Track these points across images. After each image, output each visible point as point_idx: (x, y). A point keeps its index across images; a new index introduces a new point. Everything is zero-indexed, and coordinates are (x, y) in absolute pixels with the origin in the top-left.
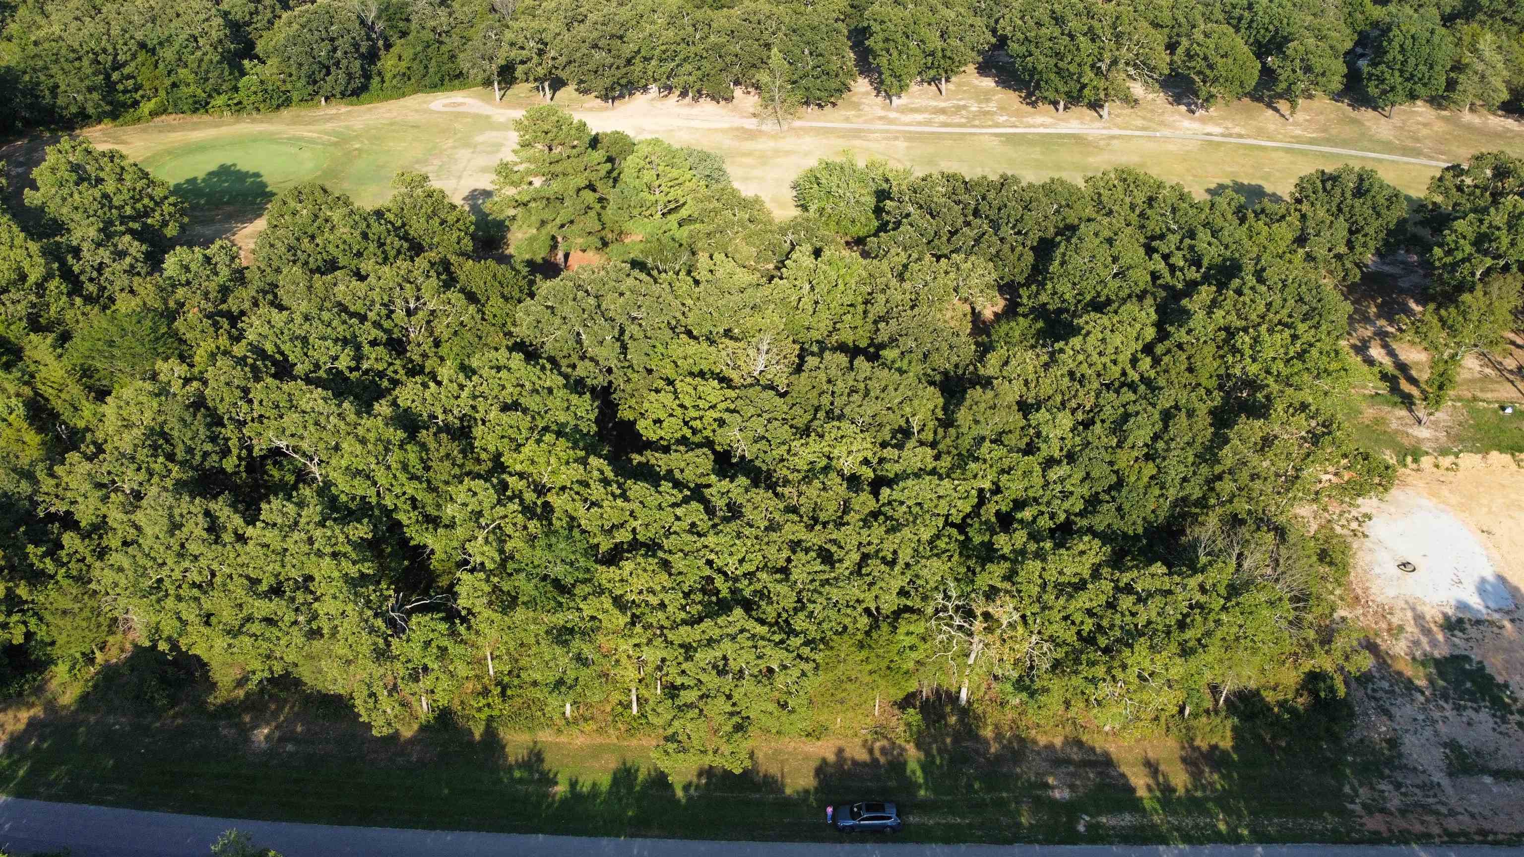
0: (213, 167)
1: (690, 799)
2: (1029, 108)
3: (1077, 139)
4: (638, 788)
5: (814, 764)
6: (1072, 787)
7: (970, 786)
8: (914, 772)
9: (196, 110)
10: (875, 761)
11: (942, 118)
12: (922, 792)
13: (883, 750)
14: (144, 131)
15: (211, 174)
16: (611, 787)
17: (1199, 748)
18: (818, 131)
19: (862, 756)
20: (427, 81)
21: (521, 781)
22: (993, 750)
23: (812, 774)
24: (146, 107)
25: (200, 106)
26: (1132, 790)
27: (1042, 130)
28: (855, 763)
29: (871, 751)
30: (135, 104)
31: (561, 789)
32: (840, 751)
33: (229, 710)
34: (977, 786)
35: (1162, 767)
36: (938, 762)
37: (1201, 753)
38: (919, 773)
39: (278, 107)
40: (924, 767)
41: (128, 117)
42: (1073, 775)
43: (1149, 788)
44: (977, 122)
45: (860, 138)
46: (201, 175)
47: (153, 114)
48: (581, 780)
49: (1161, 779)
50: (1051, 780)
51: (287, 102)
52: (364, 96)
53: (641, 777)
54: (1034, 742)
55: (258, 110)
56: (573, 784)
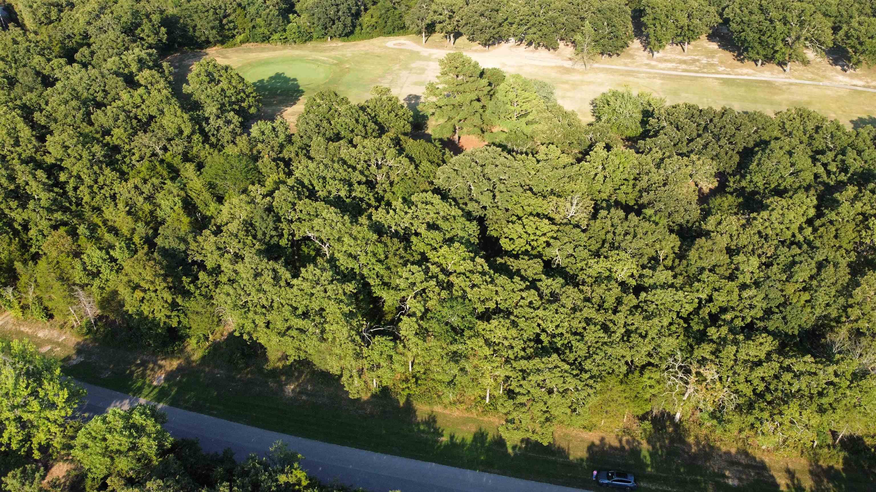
0: (272, 74)
1: (516, 454)
2: (739, 63)
3: (768, 84)
4: (487, 445)
5: (586, 445)
6: (740, 479)
7: (678, 470)
8: (645, 457)
9: (263, 41)
10: (622, 448)
11: (684, 66)
12: (649, 469)
13: (628, 442)
14: (237, 51)
15: (271, 78)
16: (473, 441)
17: (821, 466)
18: (607, 70)
19: (615, 443)
20: (386, 30)
21: (423, 431)
22: (693, 451)
23: (586, 449)
24: (239, 38)
25: (266, 39)
26: (777, 486)
27: (746, 77)
28: (611, 447)
29: (620, 441)
30: (234, 36)
31: (445, 439)
32: (602, 439)
33: (275, 373)
34: (682, 470)
35: (797, 475)
36: (660, 452)
37: (823, 470)
38: (648, 458)
39: (306, 41)
40: (651, 455)
41: (230, 43)
42: (740, 472)
43: (788, 486)
44: (705, 70)
45: (632, 76)
46: (266, 78)
47: (242, 42)
48: (456, 436)
49: (796, 482)
50: (727, 473)
51: (311, 38)
52: (351, 37)
53: (489, 439)
54: (719, 449)
55: (295, 42)
56: (452, 437)
